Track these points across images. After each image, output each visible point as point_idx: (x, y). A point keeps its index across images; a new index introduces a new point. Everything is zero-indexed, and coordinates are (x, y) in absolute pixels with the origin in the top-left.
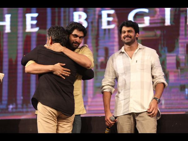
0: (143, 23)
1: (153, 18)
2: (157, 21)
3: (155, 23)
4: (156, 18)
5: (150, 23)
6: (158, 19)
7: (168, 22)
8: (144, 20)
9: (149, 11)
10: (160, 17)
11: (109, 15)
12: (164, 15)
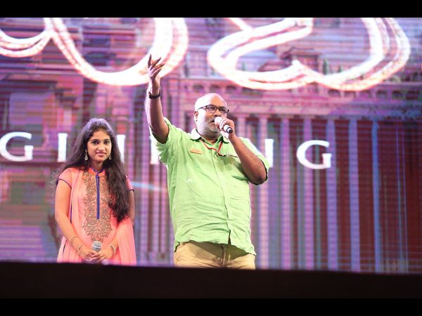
0: (23, 155)
1: (38, 149)
2: (45, 154)
3: (42, 156)
4: (43, 148)
5: (34, 156)
6: (46, 151)
8: (24, 151)
9: (33, 137)
10: (50, 148)
12: (56, 145)
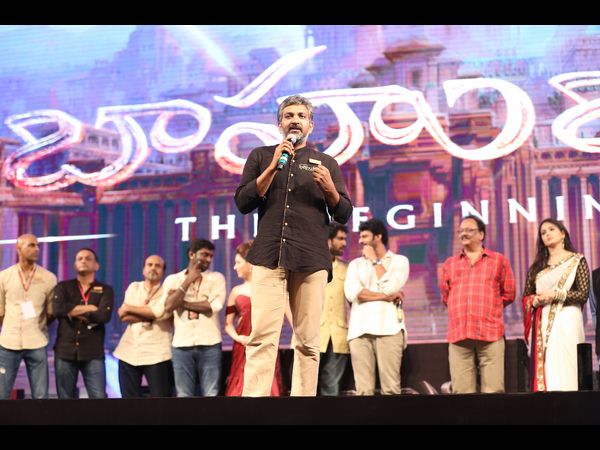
0: (406, 223)
1: (419, 217)
3: (423, 223)
4: (423, 216)
5: (416, 224)
6: (425, 219)
7: (438, 223)
8: (407, 220)
9: (414, 208)
10: (428, 216)
11: (362, 214)
